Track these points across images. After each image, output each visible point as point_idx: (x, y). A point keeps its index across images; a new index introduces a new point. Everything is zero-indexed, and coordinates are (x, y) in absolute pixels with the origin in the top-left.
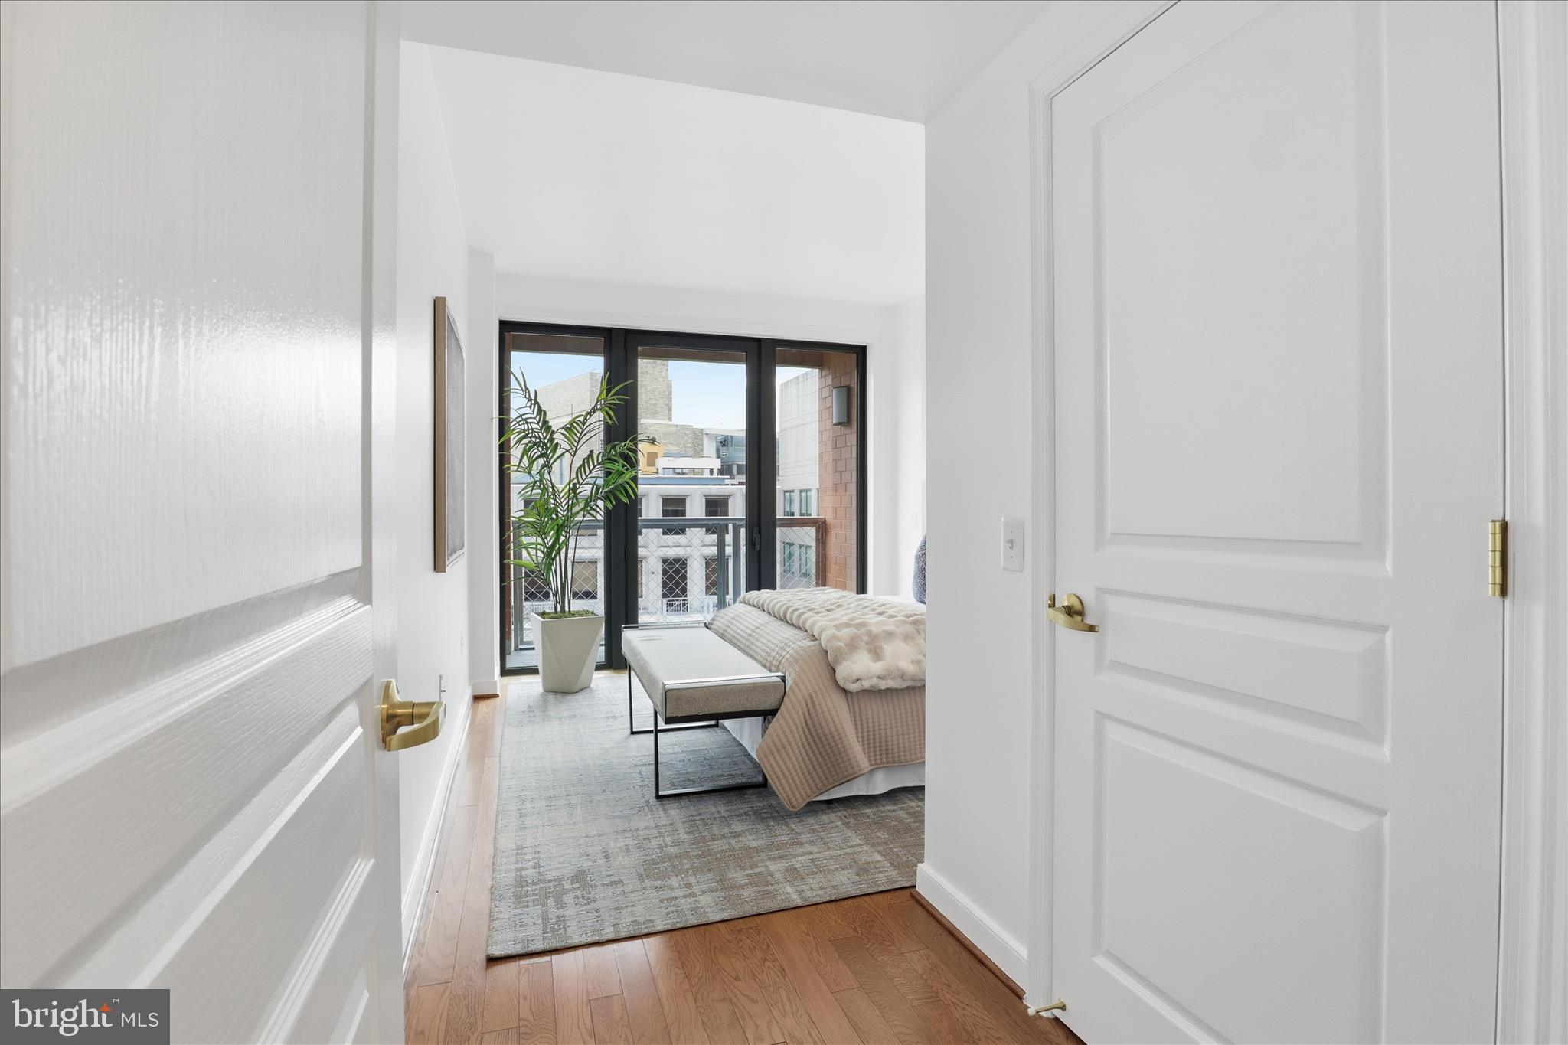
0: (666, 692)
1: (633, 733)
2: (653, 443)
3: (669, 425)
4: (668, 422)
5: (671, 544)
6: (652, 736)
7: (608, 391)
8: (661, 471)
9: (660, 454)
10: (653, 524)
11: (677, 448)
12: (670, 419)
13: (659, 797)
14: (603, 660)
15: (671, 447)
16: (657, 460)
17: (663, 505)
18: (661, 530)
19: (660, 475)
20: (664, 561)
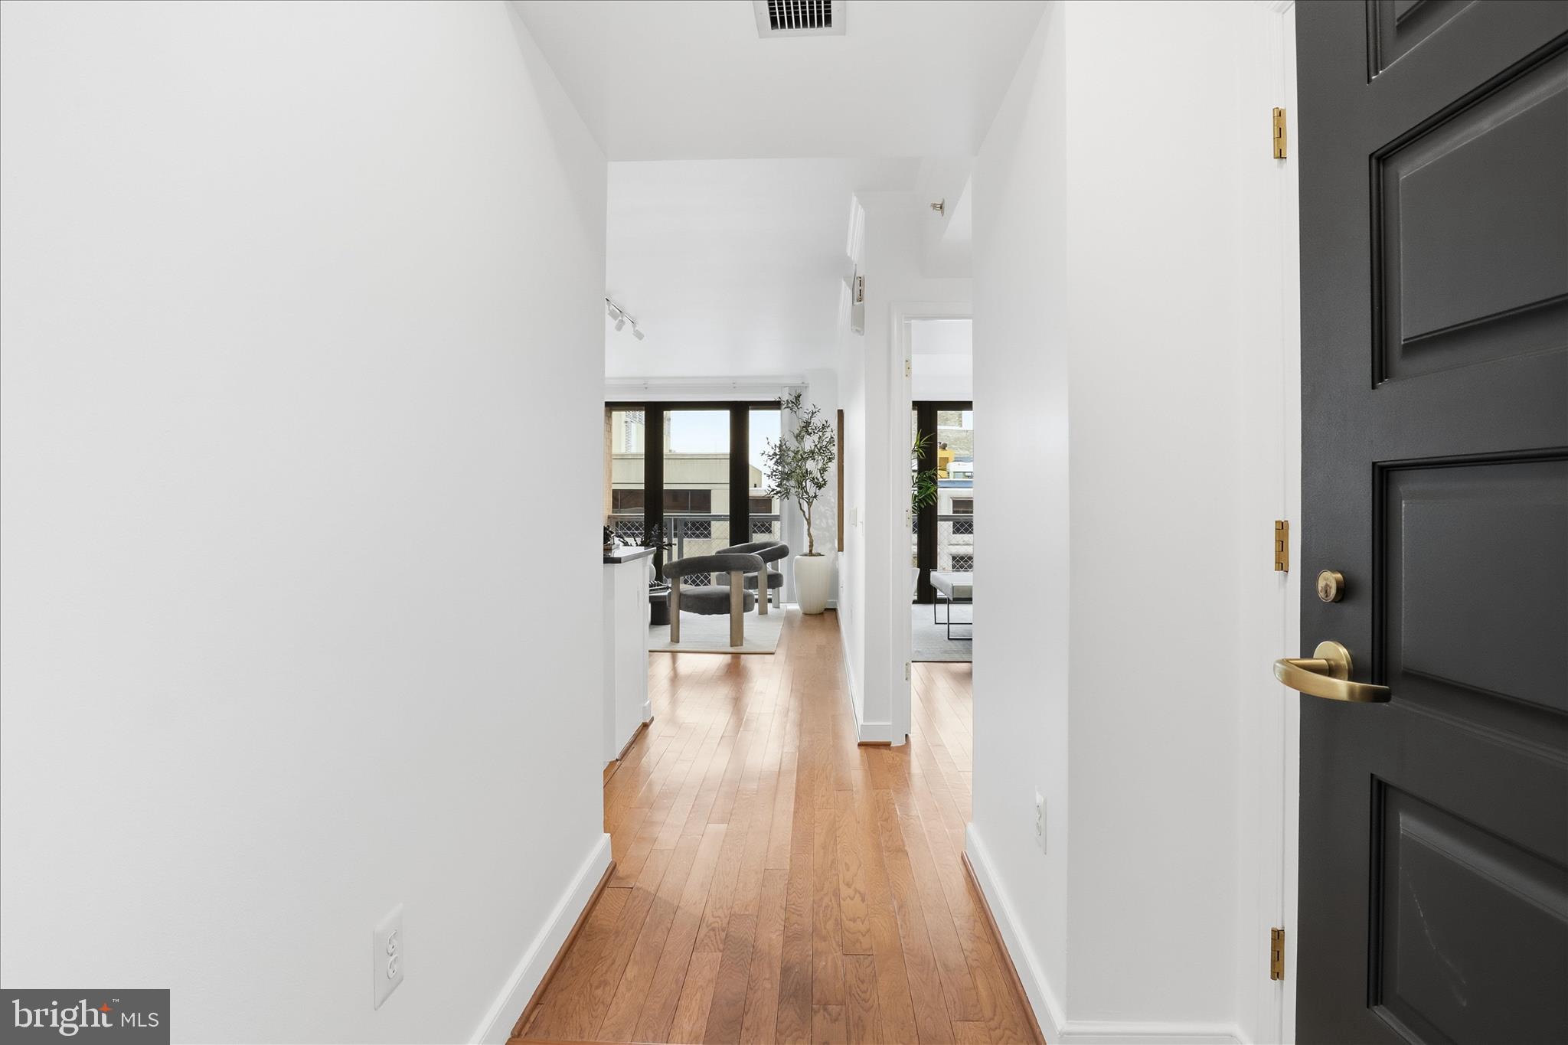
0: (953, 587)
1: (936, 623)
2: (944, 449)
3: (959, 431)
4: (958, 428)
5: (961, 542)
6: (947, 626)
7: (921, 440)
8: (951, 475)
9: (951, 458)
10: (946, 518)
11: (967, 452)
12: (961, 426)
13: (949, 639)
14: (916, 598)
15: (961, 452)
16: (948, 465)
17: (954, 507)
18: (952, 522)
19: (951, 479)
20: (954, 558)
